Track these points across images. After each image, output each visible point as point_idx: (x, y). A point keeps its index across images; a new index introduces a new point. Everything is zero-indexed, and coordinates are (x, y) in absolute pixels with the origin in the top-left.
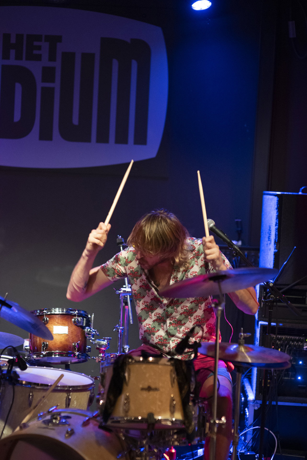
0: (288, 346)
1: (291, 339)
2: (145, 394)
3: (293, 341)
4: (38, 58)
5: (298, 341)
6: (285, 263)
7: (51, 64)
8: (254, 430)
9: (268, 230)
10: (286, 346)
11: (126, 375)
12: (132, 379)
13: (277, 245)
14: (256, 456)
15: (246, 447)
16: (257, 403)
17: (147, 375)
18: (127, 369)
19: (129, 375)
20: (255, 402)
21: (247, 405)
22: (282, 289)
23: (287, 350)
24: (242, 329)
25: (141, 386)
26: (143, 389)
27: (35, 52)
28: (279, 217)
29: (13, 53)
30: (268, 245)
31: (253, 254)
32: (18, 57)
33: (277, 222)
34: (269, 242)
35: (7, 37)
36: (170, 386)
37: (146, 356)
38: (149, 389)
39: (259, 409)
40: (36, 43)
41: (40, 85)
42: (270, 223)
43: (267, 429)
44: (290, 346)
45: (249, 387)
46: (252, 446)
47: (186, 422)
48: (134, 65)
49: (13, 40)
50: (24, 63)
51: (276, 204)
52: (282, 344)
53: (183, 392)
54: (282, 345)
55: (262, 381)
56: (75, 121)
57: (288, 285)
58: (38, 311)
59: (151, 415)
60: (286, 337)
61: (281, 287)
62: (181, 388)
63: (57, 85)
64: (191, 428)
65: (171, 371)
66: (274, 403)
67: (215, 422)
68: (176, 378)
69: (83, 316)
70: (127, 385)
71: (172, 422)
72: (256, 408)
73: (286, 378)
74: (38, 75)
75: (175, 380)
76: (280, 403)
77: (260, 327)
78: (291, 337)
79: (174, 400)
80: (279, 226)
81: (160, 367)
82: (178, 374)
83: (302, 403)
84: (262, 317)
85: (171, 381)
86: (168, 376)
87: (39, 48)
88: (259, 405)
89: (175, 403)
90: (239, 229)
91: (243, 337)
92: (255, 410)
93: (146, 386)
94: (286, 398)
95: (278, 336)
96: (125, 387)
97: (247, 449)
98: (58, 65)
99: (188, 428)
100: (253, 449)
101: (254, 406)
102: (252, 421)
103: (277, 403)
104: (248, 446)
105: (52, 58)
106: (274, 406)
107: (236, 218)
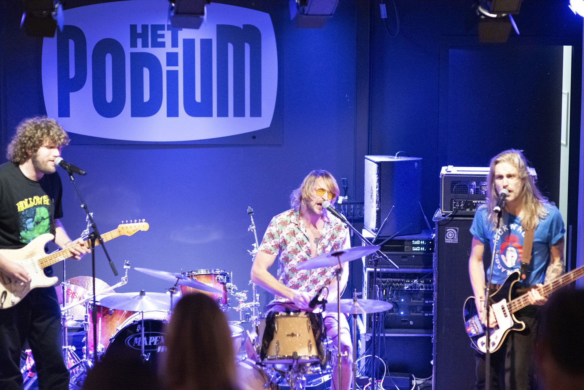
0: (391, 288)
1: (394, 281)
2: (290, 339)
3: (395, 282)
4: (163, 45)
5: (399, 283)
6: (385, 220)
7: (174, 50)
8: (366, 358)
9: (370, 190)
10: (389, 288)
11: (276, 326)
12: (280, 328)
13: (378, 204)
14: (369, 380)
15: (361, 372)
16: (368, 336)
17: (291, 325)
18: (276, 322)
19: (278, 325)
20: (367, 335)
21: (360, 337)
22: (384, 240)
23: (391, 290)
24: (355, 289)
25: (287, 333)
26: (288, 335)
27: (160, 40)
28: (380, 181)
29: (139, 41)
30: (371, 203)
31: (358, 207)
32: (145, 45)
33: (378, 185)
34: (372, 200)
35: (133, 28)
36: (307, 332)
37: (288, 311)
38: (293, 335)
39: (370, 341)
40: (160, 32)
41: (165, 68)
42: (372, 185)
43: (378, 357)
44: (393, 287)
45: (361, 322)
46: (365, 372)
47: (320, 357)
48: (247, 47)
49: (139, 30)
50: (150, 50)
51: (376, 170)
52: (386, 285)
53: (317, 335)
54: (386, 287)
55: (371, 317)
56: (198, 99)
57: (389, 237)
58: (187, 273)
59: (295, 353)
60: (390, 279)
61: (383, 238)
62: (315, 333)
63: (180, 68)
64: (323, 361)
65: (307, 321)
66: (382, 335)
67: (340, 355)
68: (311, 326)
69: (224, 274)
70: (276, 333)
71: (310, 357)
72: (367, 340)
73: (391, 314)
74: (163, 61)
75: (311, 327)
76: (387, 335)
77: (368, 273)
78: (393, 279)
79: (310, 342)
80: (379, 188)
81: (299, 319)
82: (312, 324)
83: (405, 334)
84: (369, 264)
85: (308, 328)
86: (305, 325)
87: (163, 36)
88: (369, 337)
89: (311, 343)
90: (345, 186)
91: (356, 296)
92: (366, 342)
93: (290, 334)
94: (392, 330)
95: (382, 279)
96: (275, 334)
97: (362, 374)
98: (180, 50)
99: (321, 361)
100: (367, 374)
101: (365, 338)
102: (365, 350)
103: (384, 335)
104: (363, 372)
105: (175, 44)
106: (382, 337)
107: (342, 177)
